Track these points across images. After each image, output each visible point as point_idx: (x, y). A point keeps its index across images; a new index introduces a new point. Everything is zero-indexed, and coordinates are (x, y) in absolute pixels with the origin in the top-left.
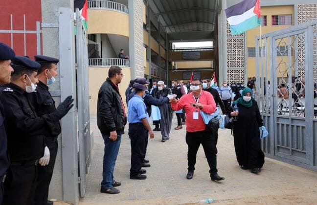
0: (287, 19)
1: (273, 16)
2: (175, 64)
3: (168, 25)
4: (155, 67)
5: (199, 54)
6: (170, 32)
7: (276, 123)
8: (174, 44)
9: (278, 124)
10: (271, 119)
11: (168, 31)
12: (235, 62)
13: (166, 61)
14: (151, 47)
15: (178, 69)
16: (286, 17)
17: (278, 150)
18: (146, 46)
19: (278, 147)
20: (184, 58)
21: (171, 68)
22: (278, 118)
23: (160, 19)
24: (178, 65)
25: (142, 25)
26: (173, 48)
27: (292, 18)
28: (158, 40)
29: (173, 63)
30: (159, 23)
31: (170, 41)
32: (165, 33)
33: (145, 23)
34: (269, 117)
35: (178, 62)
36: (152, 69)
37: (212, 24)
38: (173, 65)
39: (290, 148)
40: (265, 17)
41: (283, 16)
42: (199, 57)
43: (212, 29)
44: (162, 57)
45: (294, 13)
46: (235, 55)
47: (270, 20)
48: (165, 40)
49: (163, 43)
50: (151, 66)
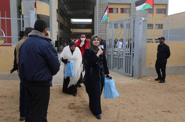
0: (128, 11)
1: (121, 9)
2: (72, 30)
3: (69, 10)
4: (62, 31)
5: (85, 26)
6: (70, 13)
7: (113, 57)
8: (72, 19)
9: (114, 58)
10: (111, 56)
11: (69, 13)
12: (102, 31)
13: (67, 28)
14: (60, 21)
15: (74, 33)
16: (127, 9)
17: (114, 68)
18: (58, 21)
19: (114, 67)
20: (77, 27)
21: (70, 32)
22: (114, 55)
23: (65, 6)
24: (74, 31)
25: (56, 10)
26: (71, 22)
27: (130, 10)
28: (64, 18)
29: (71, 29)
30: (64, 9)
31: (70, 18)
32: (68, 14)
33: (57, 9)
34: (111, 55)
35: (74, 29)
36: (60, 32)
37: (92, 10)
38: (71, 30)
39: (118, 67)
40: (118, 9)
41: (126, 9)
42: (85, 27)
43: (91, 13)
44: (65, 26)
45: (131, 7)
46: (102, 27)
47: (119, 10)
48: (67, 18)
49: (66, 19)
50: (60, 31)
